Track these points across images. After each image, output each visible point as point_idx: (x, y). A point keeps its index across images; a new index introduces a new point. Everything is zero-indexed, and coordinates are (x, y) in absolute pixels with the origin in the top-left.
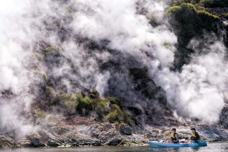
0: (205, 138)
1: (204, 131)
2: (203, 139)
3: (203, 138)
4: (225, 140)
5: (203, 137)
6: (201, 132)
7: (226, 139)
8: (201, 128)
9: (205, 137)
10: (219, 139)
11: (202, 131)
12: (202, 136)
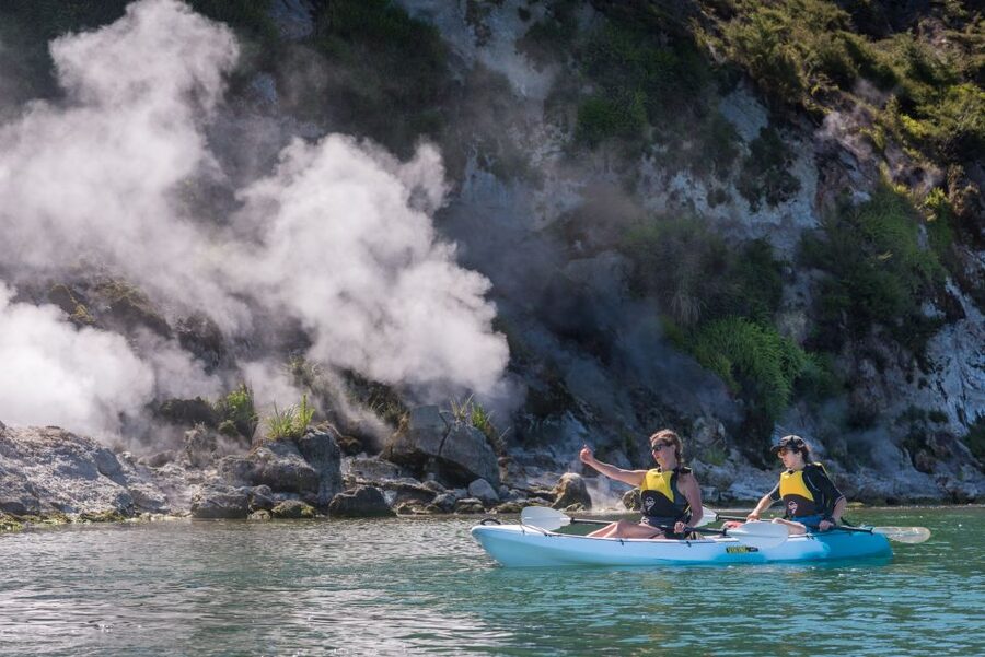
0: (61, 498)
1: (50, 462)
2: (54, 505)
3: (52, 500)
4: (159, 511)
5: (52, 495)
6: (35, 469)
7: (164, 508)
8: (33, 447)
9: (62, 494)
10: (131, 506)
11: (43, 463)
12: (45, 490)
